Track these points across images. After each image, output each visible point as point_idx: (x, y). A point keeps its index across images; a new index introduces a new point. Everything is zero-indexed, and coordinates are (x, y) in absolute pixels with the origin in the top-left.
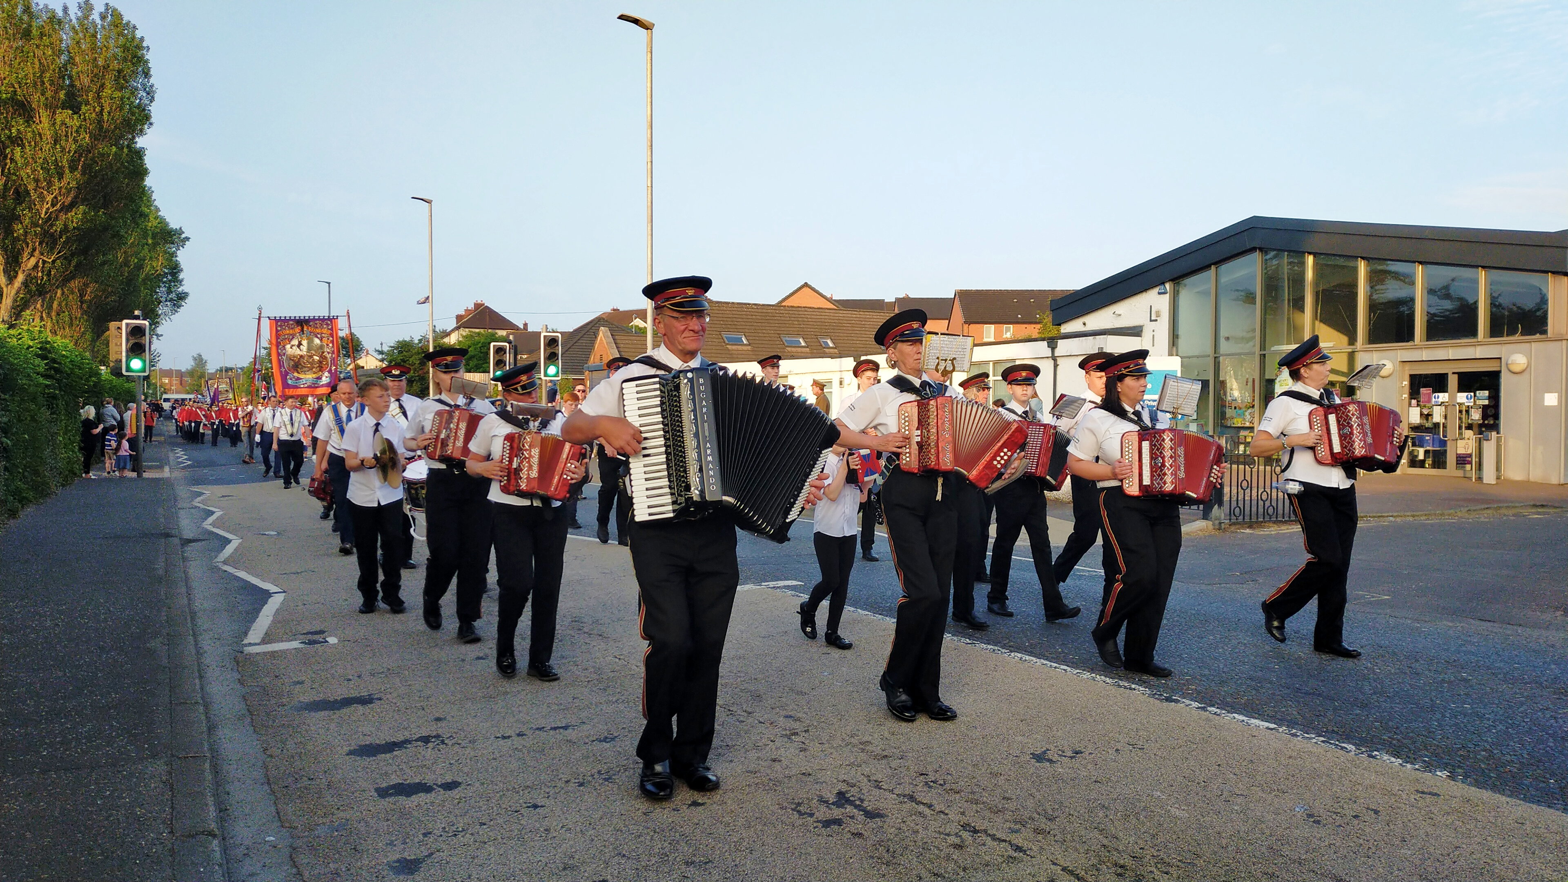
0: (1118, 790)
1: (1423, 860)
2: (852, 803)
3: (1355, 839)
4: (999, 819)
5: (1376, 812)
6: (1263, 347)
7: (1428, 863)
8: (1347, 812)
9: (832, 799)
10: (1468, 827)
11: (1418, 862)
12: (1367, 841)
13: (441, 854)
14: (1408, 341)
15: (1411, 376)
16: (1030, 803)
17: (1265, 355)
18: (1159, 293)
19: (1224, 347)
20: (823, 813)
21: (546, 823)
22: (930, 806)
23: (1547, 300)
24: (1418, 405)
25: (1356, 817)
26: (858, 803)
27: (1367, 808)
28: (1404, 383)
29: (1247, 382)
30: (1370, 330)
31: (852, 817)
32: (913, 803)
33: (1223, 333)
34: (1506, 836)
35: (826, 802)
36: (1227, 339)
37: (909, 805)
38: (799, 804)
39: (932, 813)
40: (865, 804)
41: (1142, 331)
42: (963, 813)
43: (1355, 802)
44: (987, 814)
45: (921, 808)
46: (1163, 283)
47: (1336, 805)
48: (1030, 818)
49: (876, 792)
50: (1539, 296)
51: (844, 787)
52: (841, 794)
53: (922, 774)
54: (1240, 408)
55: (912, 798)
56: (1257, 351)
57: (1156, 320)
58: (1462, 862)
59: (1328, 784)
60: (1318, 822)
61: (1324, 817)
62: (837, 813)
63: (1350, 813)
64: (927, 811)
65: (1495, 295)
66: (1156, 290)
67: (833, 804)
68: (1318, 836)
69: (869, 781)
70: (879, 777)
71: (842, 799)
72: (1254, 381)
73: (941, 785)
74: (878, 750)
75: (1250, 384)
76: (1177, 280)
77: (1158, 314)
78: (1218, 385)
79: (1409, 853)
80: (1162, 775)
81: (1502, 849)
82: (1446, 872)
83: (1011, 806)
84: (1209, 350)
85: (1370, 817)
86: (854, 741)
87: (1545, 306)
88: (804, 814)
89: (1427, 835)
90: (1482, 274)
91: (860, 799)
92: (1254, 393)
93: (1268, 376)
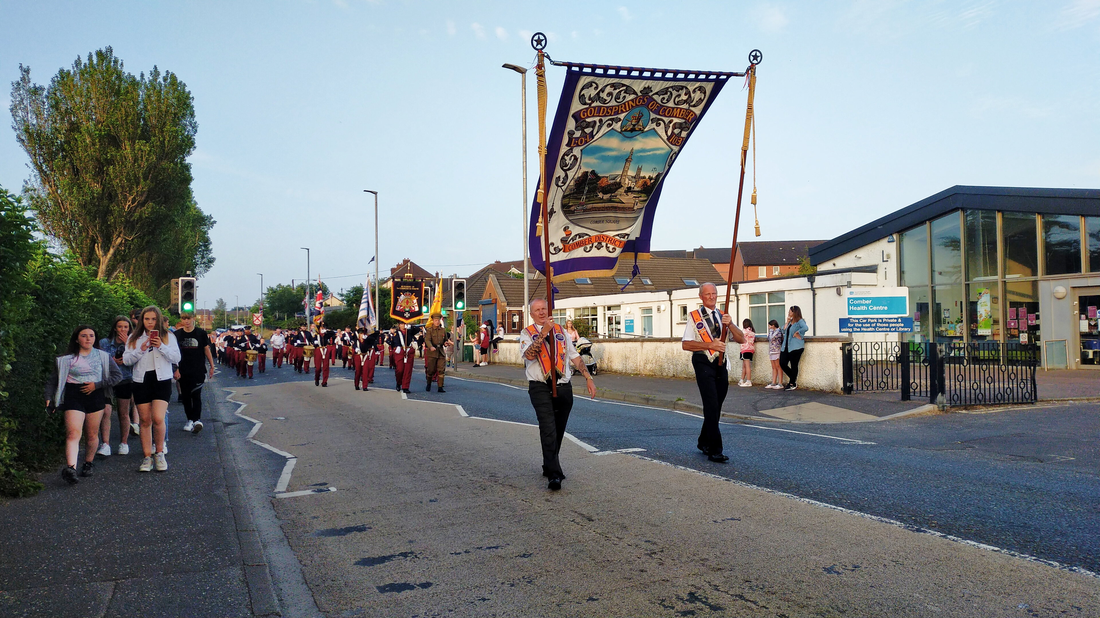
6: (967, 278)
14: (1076, 273)
15: (1080, 297)
17: (968, 284)
18: (889, 242)
19: (938, 279)
20: (680, 606)
24: (1087, 318)
28: (1075, 303)
29: (956, 304)
33: (937, 268)
36: (940, 273)
41: (877, 269)
44: (796, 608)
46: (891, 235)
54: (952, 323)
55: (742, 597)
56: (963, 282)
57: (887, 261)
62: (690, 606)
66: (886, 240)
72: (961, 302)
75: (959, 304)
76: (901, 232)
77: (888, 257)
78: (935, 306)
83: (813, 603)
84: (928, 282)
88: (668, 607)
92: (962, 311)
93: (972, 299)
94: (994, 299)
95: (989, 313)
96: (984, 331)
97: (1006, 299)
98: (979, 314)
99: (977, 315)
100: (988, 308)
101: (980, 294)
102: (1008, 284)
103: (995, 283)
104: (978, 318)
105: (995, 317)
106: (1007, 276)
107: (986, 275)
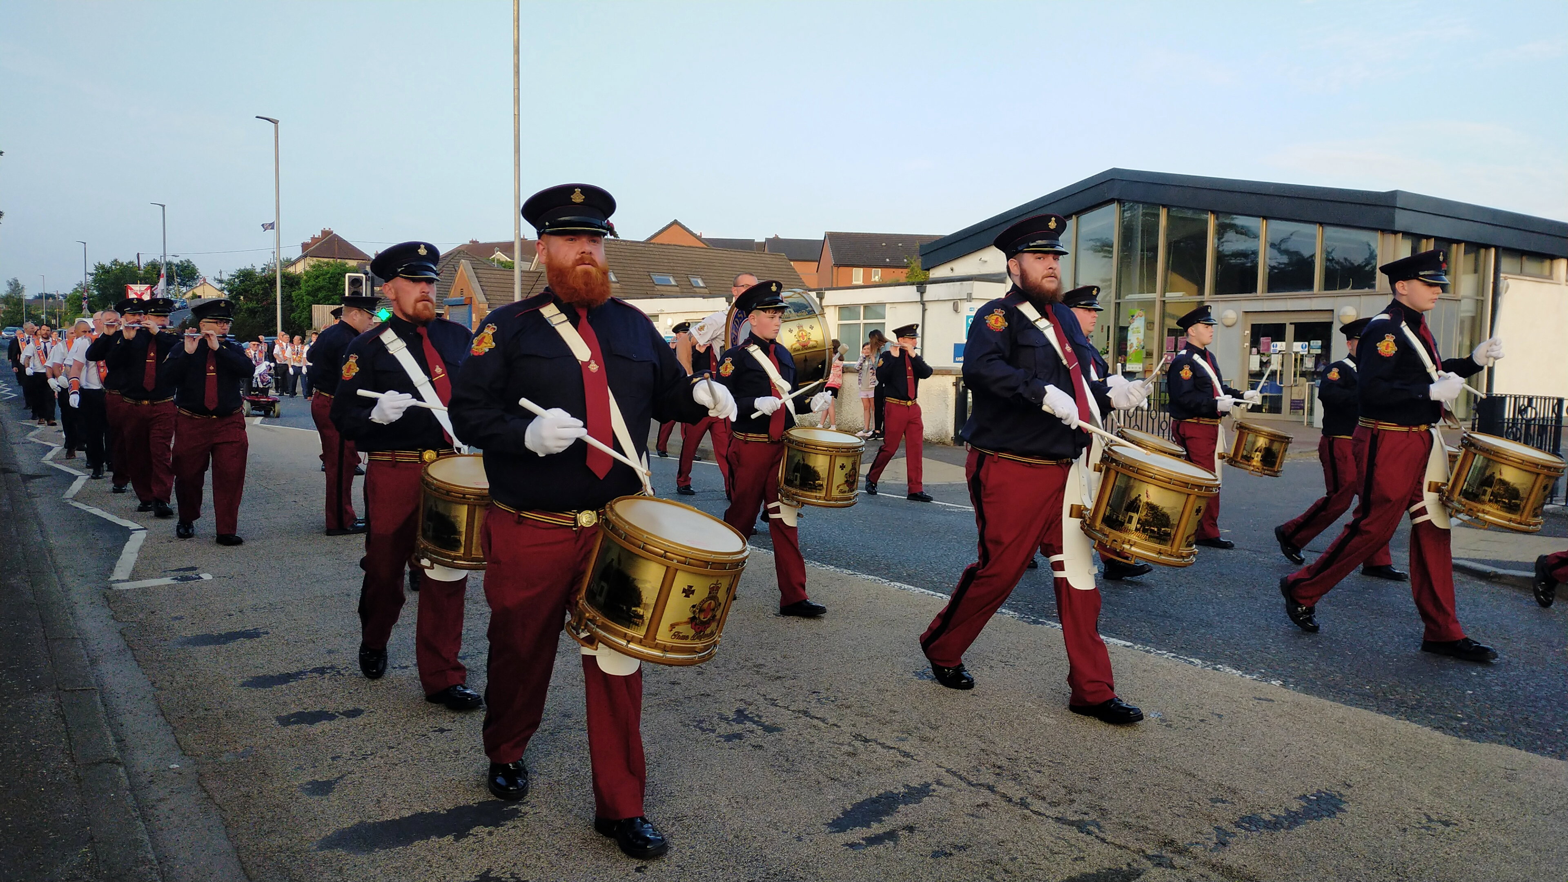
0: (993, 702)
1: (1260, 756)
2: (751, 720)
3: (1203, 740)
4: (887, 730)
5: (1220, 716)
6: (1118, 296)
7: (1264, 757)
8: (1195, 717)
9: (732, 716)
10: (1298, 727)
11: (1256, 758)
12: (1213, 741)
13: (353, 776)
14: (1250, 293)
15: (1253, 325)
16: (915, 715)
17: (1119, 304)
20: (724, 728)
21: (455, 745)
22: (823, 720)
23: (1376, 256)
24: (1259, 352)
25: (1202, 721)
26: (756, 719)
27: (1213, 713)
28: (1246, 332)
30: (1217, 281)
31: (752, 732)
32: (808, 718)
34: (1329, 734)
35: (726, 719)
37: (804, 719)
38: (701, 722)
39: (826, 726)
40: (764, 720)
42: (854, 725)
43: (1202, 708)
44: (876, 725)
45: (815, 722)
47: (1185, 711)
48: (916, 728)
49: (774, 709)
50: (1369, 251)
51: (743, 706)
52: (739, 712)
53: (814, 692)
55: (806, 713)
56: (1113, 301)
58: (1293, 756)
59: (1178, 693)
60: (1170, 726)
61: (1176, 721)
62: (737, 728)
63: (1197, 718)
64: (821, 724)
65: (1330, 250)
67: (733, 720)
68: (1170, 738)
69: (766, 699)
70: (774, 696)
71: (741, 716)
72: (1109, 328)
73: (832, 701)
74: (772, 672)
79: (1248, 749)
80: (1032, 688)
81: (1326, 745)
82: (1279, 765)
83: (898, 717)
85: (1215, 720)
86: (749, 664)
87: (1372, 261)
88: (705, 731)
89: (1263, 735)
90: (1317, 230)
91: (757, 715)
92: (1108, 339)
93: (1122, 324)
94: (1149, 325)
95: (1142, 343)
96: (1133, 366)
97: (1163, 323)
98: (1129, 344)
99: (1126, 344)
100: (1141, 336)
101: (1133, 316)
102: (1167, 305)
103: (1152, 303)
104: (1128, 349)
105: (1148, 347)
106: (1168, 295)
107: (1142, 292)
